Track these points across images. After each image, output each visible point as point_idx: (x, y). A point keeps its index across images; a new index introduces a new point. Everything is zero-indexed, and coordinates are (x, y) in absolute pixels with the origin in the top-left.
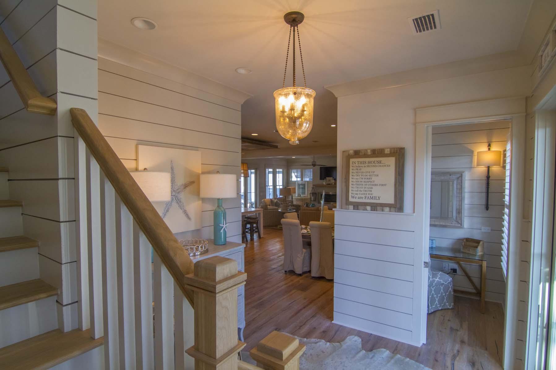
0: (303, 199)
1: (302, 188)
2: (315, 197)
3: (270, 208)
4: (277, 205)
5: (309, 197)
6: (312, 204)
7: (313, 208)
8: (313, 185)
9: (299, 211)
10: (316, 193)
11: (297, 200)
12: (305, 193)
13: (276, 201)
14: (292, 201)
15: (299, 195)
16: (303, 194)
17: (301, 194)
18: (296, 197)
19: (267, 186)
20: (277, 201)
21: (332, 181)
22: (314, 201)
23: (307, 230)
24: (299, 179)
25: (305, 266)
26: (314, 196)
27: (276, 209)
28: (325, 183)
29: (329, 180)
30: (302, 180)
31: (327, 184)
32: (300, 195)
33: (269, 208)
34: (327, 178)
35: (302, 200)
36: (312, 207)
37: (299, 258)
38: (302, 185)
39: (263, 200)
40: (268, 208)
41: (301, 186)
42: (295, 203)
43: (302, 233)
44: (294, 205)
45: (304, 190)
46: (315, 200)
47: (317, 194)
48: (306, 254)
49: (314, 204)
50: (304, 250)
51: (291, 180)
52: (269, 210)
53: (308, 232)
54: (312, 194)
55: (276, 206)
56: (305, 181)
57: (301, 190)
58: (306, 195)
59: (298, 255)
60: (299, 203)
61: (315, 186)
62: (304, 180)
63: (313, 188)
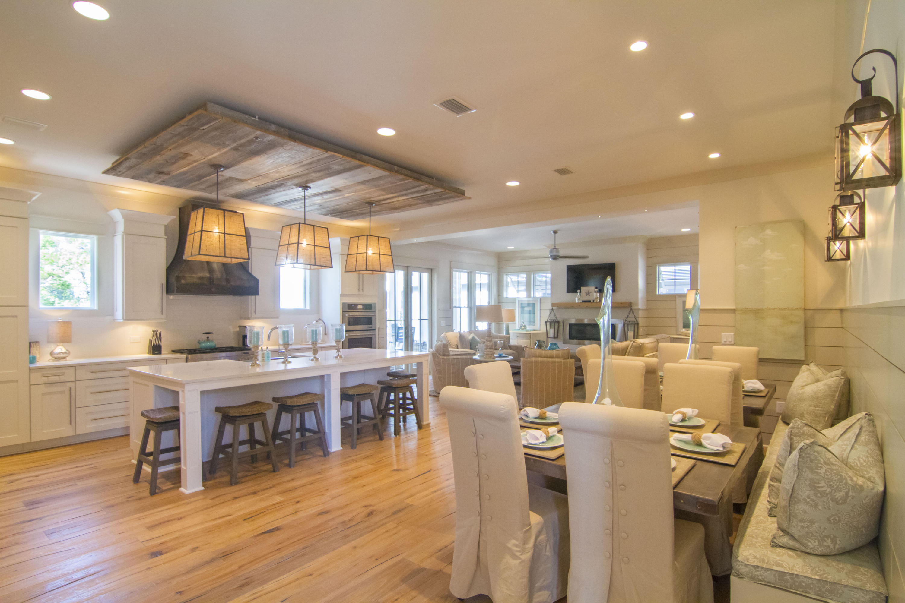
0: (530, 334)
1: (530, 313)
2: (556, 331)
3: (454, 353)
4: (472, 345)
5: (543, 330)
6: (551, 344)
7: (554, 352)
8: (553, 305)
9: (522, 359)
10: (558, 322)
11: (518, 336)
12: (534, 322)
13: (470, 337)
14: (508, 339)
15: (523, 327)
16: (530, 325)
17: (526, 323)
18: (515, 330)
19: (455, 307)
20: (473, 337)
21: (595, 294)
22: (554, 338)
23: (547, 433)
24: (523, 295)
25: (538, 585)
26: (554, 328)
27: (469, 354)
28: (579, 299)
29: (588, 294)
30: (529, 296)
31: (583, 301)
32: (525, 326)
33: (451, 353)
34: (583, 288)
35: (528, 336)
36: (552, 349)
37: (516, 557)
38: (529, 305)
39: (442, 335)
40: (448, 351)
41: (526, 309)
42: (513, 342)
43: (525, 446)
44: (511, 347)
45: (532, 315)
46: (557, 336)
47: (561, 324)
48: (542, 537)
49: (556, 344)
50: (535, 519)
51: (505, 296)
52: (453, 355)
53: (549, 438)
54: (551, 323)
55: (471, 349)
56: (534, 297)
57: (526, 316)
58: (537, 327)
59: (509, 545)
60: (522, 343)
61: (557, 306)
62: (532, 296)
63: (552, 310)
